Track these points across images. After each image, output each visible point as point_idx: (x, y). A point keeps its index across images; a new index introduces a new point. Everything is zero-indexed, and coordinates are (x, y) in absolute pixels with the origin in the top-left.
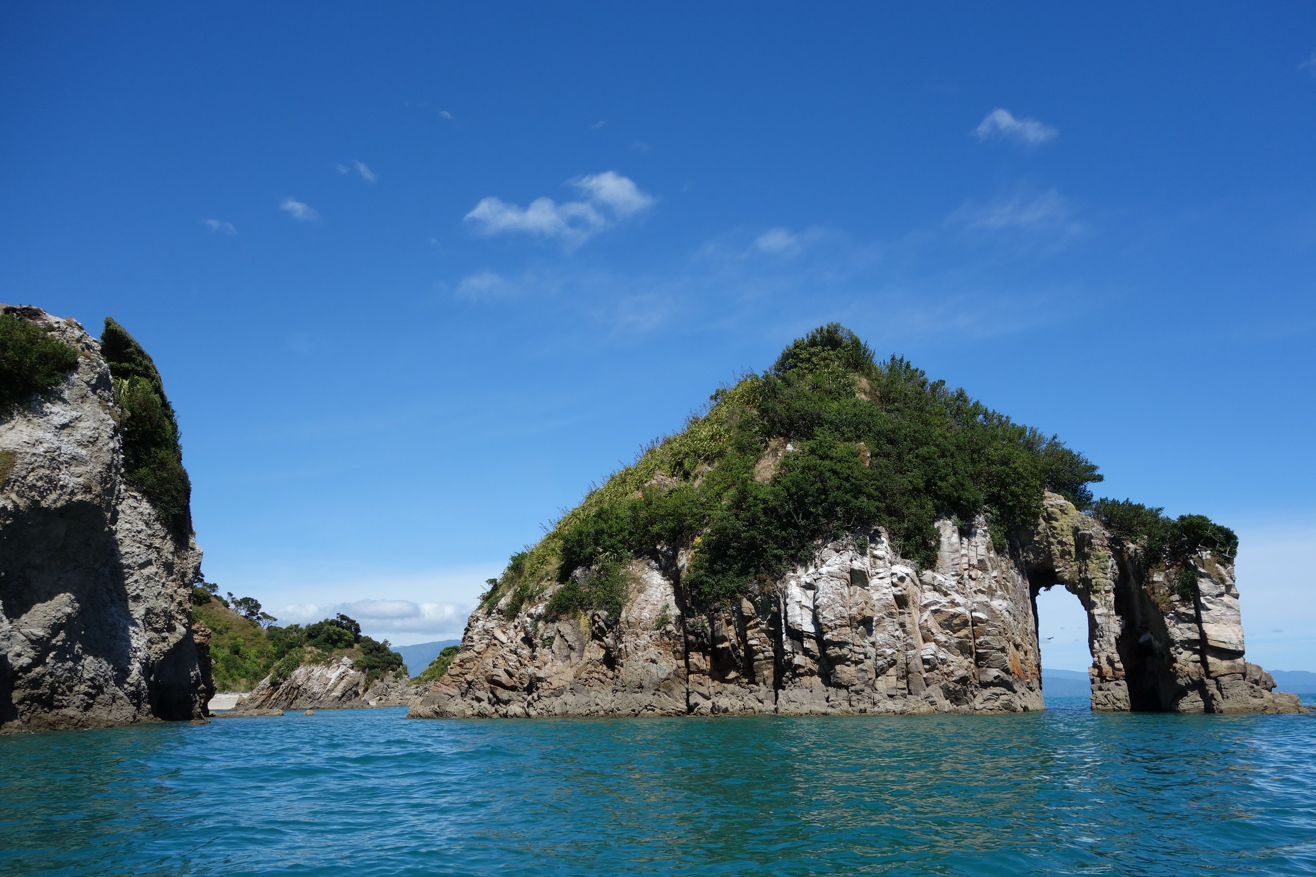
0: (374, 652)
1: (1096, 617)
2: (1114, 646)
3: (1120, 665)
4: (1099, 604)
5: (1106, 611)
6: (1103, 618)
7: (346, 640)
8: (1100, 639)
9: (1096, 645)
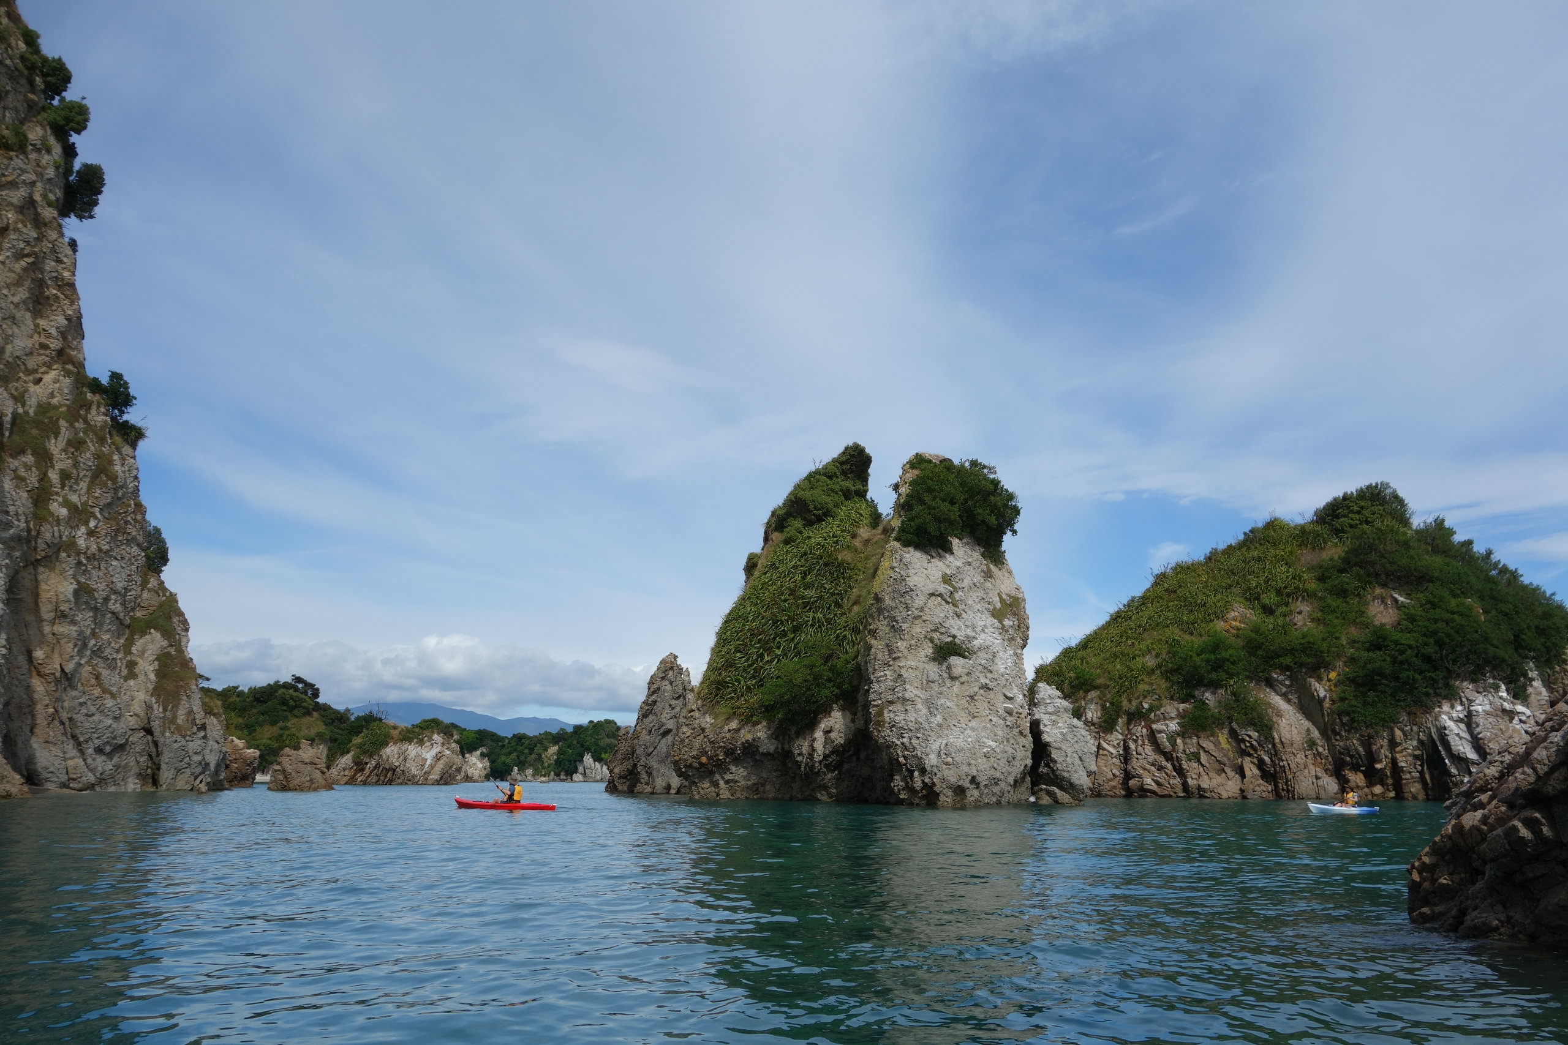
0: (337, 723)
7: (304, 708)
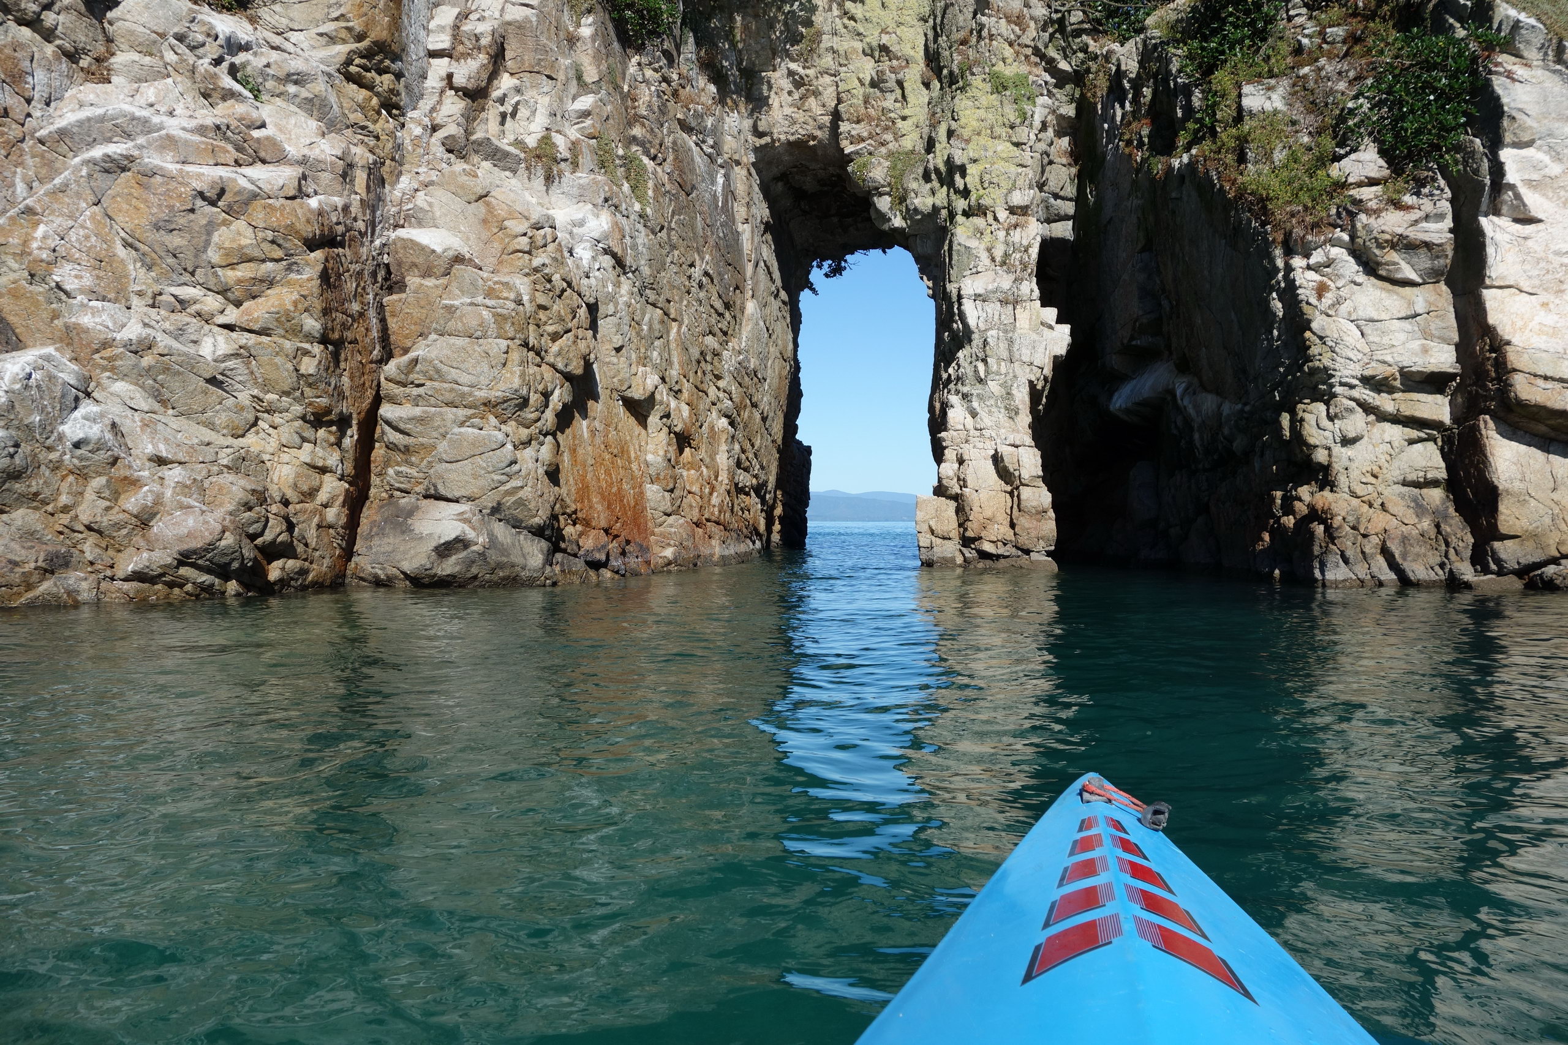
1: (968, 307)
2: (1025, 418)
3: (1039, 496)
4: (984, 257)
5: (1005, 282)
6: (993, 308)
8: (976, 390)
9: (957, 415)
